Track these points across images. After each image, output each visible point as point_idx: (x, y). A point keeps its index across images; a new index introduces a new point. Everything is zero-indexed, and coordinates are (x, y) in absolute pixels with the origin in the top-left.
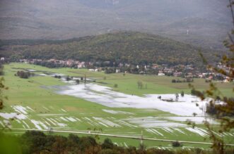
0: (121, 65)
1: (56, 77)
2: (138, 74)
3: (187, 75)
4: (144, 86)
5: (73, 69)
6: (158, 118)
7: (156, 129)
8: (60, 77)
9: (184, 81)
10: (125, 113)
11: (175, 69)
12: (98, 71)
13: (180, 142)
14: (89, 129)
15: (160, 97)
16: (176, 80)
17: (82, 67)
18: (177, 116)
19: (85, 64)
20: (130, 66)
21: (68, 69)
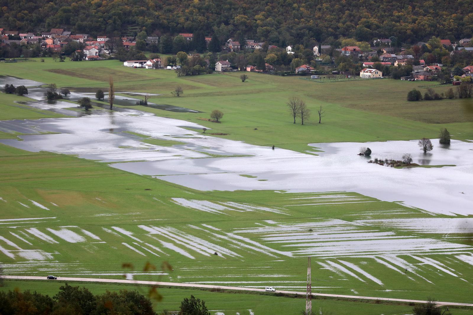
0: (232, 44)
1: (10, 90)
2: (292, 74)
3: (460, 72)
4: (314, 117)
5: (68, 64)
6: (360, 223)
7: (356, 261)
8: (22, 91)
9: (451, 97)
10: (249, 208)
11: (418, 53)
12: (156, 66)
13: (440, 304)
14: (127, 266)
15: (367, 153)
16: (423, 92)
17: (100, 57)
18: (427, 215)
19: (109, 45)
20: (265, 49)
21: (50, 62)
